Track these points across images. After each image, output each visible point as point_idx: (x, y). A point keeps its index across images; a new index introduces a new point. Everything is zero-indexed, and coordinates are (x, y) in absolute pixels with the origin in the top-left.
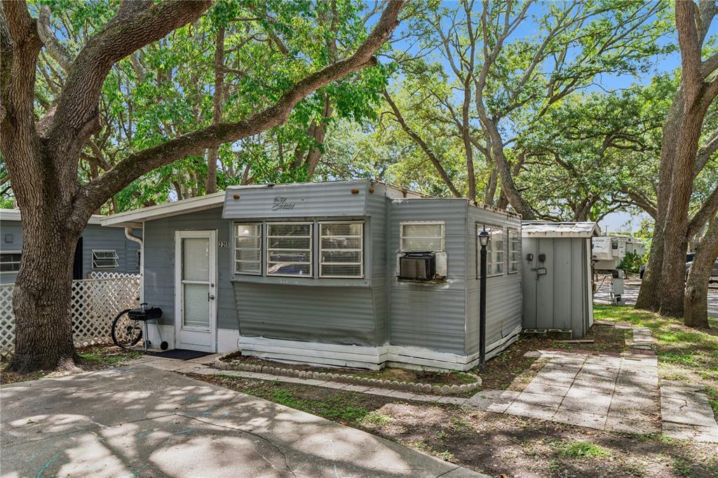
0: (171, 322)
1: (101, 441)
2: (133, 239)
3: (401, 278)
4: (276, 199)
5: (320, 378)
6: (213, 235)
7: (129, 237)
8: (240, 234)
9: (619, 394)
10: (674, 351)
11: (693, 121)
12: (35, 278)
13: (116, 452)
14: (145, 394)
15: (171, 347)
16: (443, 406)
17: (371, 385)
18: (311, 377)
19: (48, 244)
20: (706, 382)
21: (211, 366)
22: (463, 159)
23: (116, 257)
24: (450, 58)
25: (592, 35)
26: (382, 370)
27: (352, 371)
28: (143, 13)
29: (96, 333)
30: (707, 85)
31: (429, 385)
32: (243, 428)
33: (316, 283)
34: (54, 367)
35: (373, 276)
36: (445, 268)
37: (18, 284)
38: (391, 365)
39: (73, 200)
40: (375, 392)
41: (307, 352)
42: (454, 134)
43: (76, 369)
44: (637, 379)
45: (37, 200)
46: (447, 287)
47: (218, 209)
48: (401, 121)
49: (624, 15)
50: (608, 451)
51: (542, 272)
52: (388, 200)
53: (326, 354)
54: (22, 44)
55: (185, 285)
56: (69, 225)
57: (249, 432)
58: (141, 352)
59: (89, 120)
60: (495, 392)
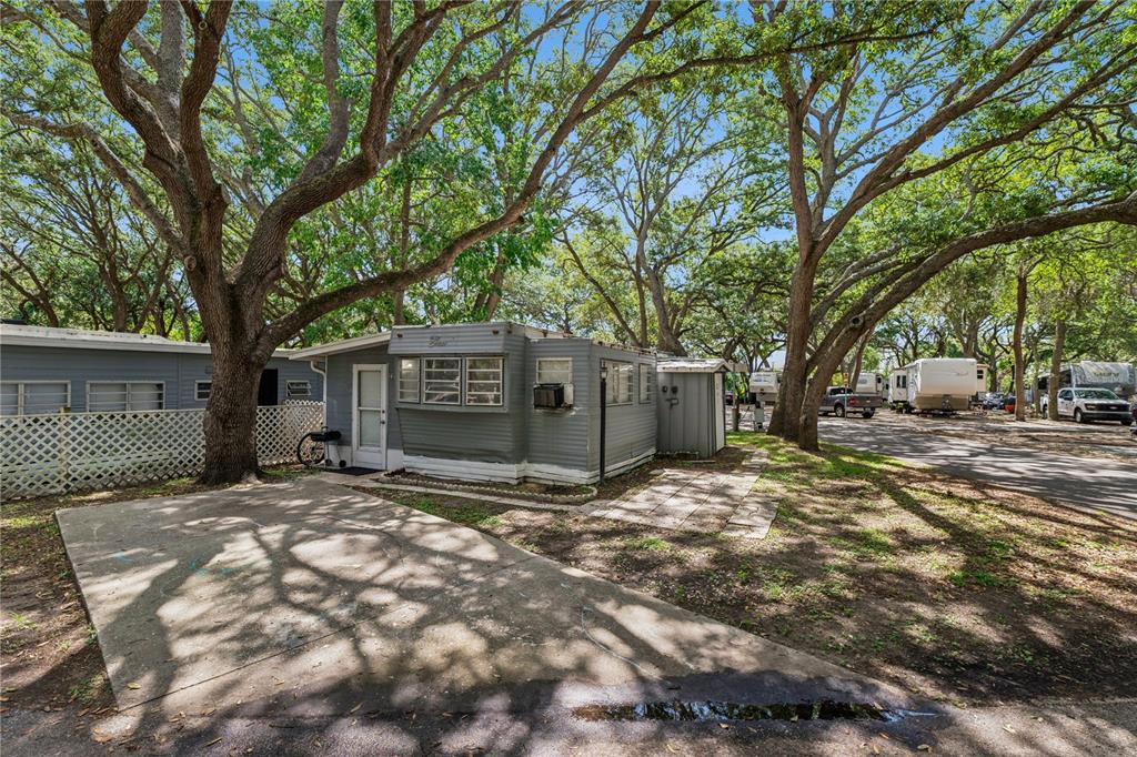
0: (349, 443)
1: (255, 538)
2: (317, 371)
3: (537, 406)
4: (432, 338)
5: (463, 490)
6: (384, 368)
7: (314, 369)
8: (403, 367)
9: (709, 503)
10: (780, 470)
11: (806, 273)
12: (223, 405)
13: (263, 545)
14: (307, 502)
15: (349, 465)
16: (555, 512)
17: (504, 496)
18: (457, 490)
19: (233, 374)
20: (788, 494)
21: (377, 480)
22: (637, 302)
23: (309, 387)
24: (625, 212)
25: (746, 194)
26: (519, 484)
27: (495, 484)
28: (319, 178)
29: (285, 453)
30: (817, 242)
31: (550, 496)
32: (377, 527)
33: (463, 410)
34: (238, 480)
35: (511, 403)
36: (572, 397)
37: (208, 409)
38: (528, 480)
39: (258, 337)
40: (506, 501)
41: (458, 469)
42: (631, 279)
43: (258, 482)
44: (731, 492)
45: (224, 337)
46: (573, 413)
47: (384, 346)
48: (581, 267)
49: (774, 176)
50: (668, 545)
51: (674, 401)
52: (527, 339)
53: (474, 471)
54: (208, 205)
55: (361, 411)
56: (253, 359)
57: (380, 531)
58: (321, 470)
59: (272, 269)
60: (604, 501)
